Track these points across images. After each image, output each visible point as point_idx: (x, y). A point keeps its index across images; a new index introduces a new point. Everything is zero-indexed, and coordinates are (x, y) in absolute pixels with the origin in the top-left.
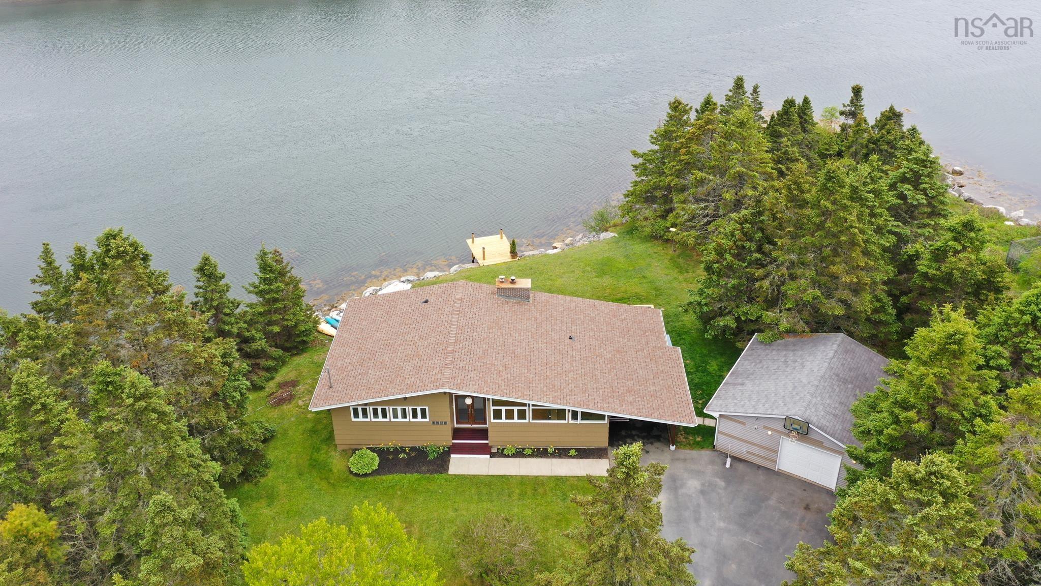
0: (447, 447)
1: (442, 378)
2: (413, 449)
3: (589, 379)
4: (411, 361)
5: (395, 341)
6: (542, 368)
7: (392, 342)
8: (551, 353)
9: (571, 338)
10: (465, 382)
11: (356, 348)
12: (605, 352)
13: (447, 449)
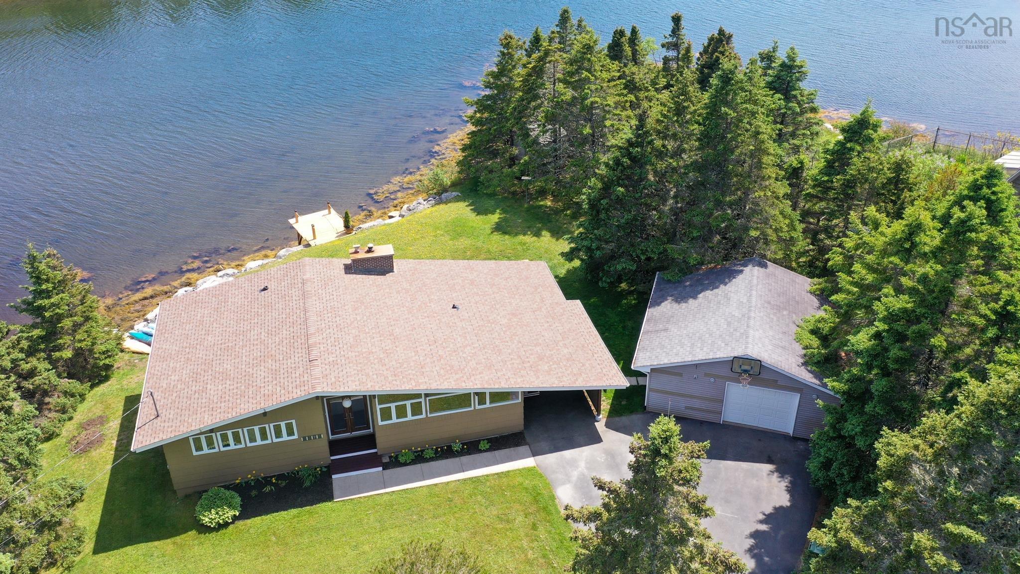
0: (325, 467)
1: (309, 379)
2: (280, 477)
3: (490, 352)
4: (262, 364)
5: (234, 343)
6: (432, 347)
7: (230, 345)
8: (436, 328)
9: (454, 307)
10: (341, 379)
11: (182, 359)
12: (499, 318)
13: (325, 470)
